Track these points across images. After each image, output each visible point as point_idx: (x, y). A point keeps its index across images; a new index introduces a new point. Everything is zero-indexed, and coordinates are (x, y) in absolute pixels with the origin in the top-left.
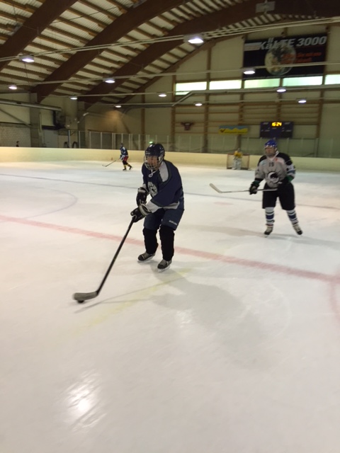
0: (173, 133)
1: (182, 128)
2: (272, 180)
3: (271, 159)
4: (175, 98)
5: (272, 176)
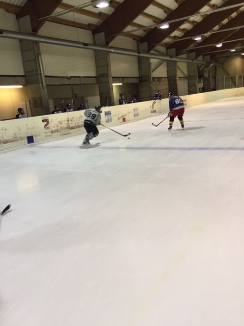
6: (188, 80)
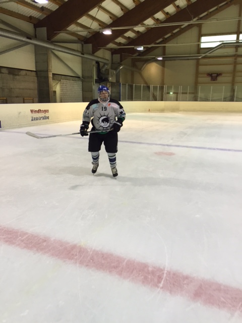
0: (196, 83)
1: (209, 79)
2: (102, 124)
3: (105, 104)
4: (199, 50)
5: (103, 121)
6: (83, 82)
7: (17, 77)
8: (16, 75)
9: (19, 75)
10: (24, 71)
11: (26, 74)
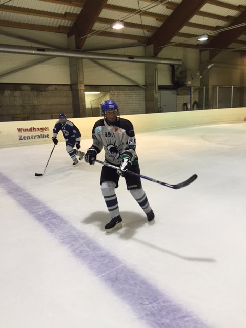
6: (145, 90)
7: (44, 93)
8: (42, 91)
9: (45, 91)
10: (53, 86)
11: (56, 89)
